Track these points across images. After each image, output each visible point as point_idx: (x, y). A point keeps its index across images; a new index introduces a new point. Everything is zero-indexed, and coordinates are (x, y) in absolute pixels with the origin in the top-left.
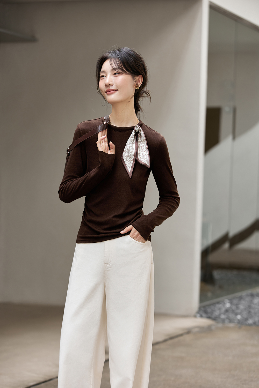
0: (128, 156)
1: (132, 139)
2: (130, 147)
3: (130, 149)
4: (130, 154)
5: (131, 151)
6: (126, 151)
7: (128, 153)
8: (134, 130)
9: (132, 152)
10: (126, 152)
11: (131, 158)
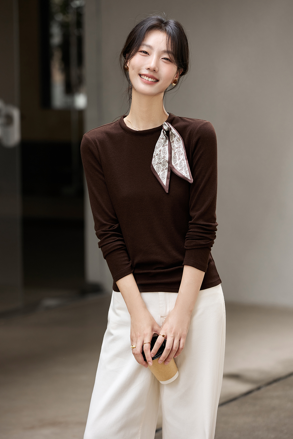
0: (160, 164)
1: (162, 140)
2: (160, 151)
3: (162, 153)
4: (162, 160)
5: (162, 156)
6: (156, 157)
7: (159, 159)
8: (162, 130)
9: (164, 157)
10: (157, 159)
11: (164, 165)
